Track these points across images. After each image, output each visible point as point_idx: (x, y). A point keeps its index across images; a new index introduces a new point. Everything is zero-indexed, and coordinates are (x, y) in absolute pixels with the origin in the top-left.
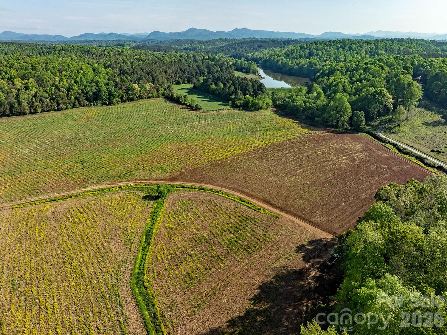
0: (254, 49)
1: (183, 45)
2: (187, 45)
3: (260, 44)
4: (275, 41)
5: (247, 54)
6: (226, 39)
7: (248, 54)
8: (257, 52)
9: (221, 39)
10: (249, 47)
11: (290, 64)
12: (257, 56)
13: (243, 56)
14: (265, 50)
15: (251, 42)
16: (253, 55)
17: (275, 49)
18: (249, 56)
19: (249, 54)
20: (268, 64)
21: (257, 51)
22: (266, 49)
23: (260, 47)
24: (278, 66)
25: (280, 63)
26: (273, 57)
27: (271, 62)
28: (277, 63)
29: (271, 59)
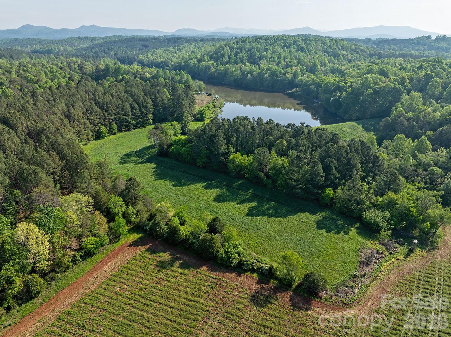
1: (29, 46)
2: (34, 46)
3: (142, 43)
4: (156, 39)
6: (86, 38)
8: (149, 54)
9: (79, 37)
10: (132, 47)
11: (234, 72)
13: (135, 60)
17: (168, 48)
19: (141, 57)
22: (156, 49)
23: (146, 46)
24: (215, 76)
25: (213, 70)
26: (192, 61)
27: (191, 69)
28: (208, 71)
29: (189, 64)
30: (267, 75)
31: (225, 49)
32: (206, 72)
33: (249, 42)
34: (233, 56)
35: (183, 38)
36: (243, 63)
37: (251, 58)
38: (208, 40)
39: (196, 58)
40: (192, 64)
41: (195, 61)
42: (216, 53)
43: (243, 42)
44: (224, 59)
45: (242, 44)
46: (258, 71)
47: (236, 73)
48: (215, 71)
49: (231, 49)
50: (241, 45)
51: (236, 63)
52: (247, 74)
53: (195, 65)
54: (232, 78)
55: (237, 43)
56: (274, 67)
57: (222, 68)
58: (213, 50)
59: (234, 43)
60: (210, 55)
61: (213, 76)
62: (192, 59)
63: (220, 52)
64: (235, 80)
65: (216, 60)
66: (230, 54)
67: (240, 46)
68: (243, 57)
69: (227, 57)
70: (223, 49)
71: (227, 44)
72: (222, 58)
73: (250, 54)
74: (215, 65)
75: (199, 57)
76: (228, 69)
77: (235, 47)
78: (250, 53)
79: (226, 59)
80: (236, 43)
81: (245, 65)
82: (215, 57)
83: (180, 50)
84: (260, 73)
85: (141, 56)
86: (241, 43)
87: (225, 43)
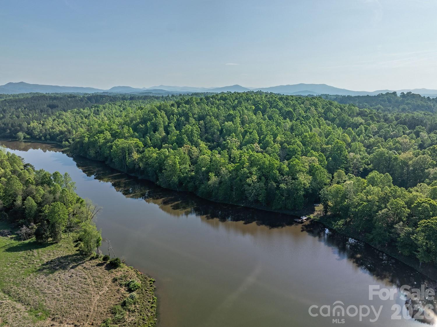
0: (42, 111)
3: (51, 102)
4: (74, 97)
5: (29, 124)
7: (32, 124)
8: (50, 118)
10: (32, 108)
11: (178, 166)
12: (53, 128)
14: (64, 113)
15: (35, 100)
16: (43, 125)
17: (82, 110)
18: (34, 128)
19: (34, 124)
20: (92, 152)
21: (50, 115)
22: (65, 111)
23: (52, 107)
24: (140, 167)
25: (136, 156)
26: (102, 135)
27: (100, 149)
28: (127, 156)
29: (96, 142)
30: (255, 178)
31: (159, 116)
32: (124, 158)
33: (197, 103)
34: (174, 128)
35: (108, 96)
36: (192, 142)
37: (206, 132)
38: (139, 98)
39: (111, 130)
40: (102, 141)
41: (108, 135)
42: (144, 121)
43: (187, 102)
44: (157, 135)
45: (187, 106)
46: (231, 167)
47: (183, 167)
48: (141, 159)
49: (169, 114)
50: (185, 109)
51: (180, 143)
52: (207, 172)
53: (107, 141)
54: (175, 179)
55: (179, 104)
56: (266, 159)
57: (153, 153)
58: (140, 116)
59: (173, 105)
60: (134, 124)
61: (137, 166)
62: (102, 132)
63: (150, 120)
64: (181, 182)
65: (143, 134)
66: (167, 124)
67: (183, 111)
68: (192, 131)
69: (161, 129)
70: (156, 115)
71: (162, 107)
72: (155, 132)
73: (203, 124)
74: (141, 144)
75: (115, 127)
76: (166, 157)
77: (176, 111)
78: (205, 123)
79: (161, 134)
80: (176, 105)
81: (197, 145)
82: (142, 128)
83: (97, 113)
84: (237, 170)
85: (33, 122)
86: (184, 105)
87: (158, 104)
